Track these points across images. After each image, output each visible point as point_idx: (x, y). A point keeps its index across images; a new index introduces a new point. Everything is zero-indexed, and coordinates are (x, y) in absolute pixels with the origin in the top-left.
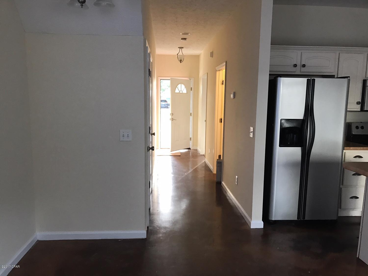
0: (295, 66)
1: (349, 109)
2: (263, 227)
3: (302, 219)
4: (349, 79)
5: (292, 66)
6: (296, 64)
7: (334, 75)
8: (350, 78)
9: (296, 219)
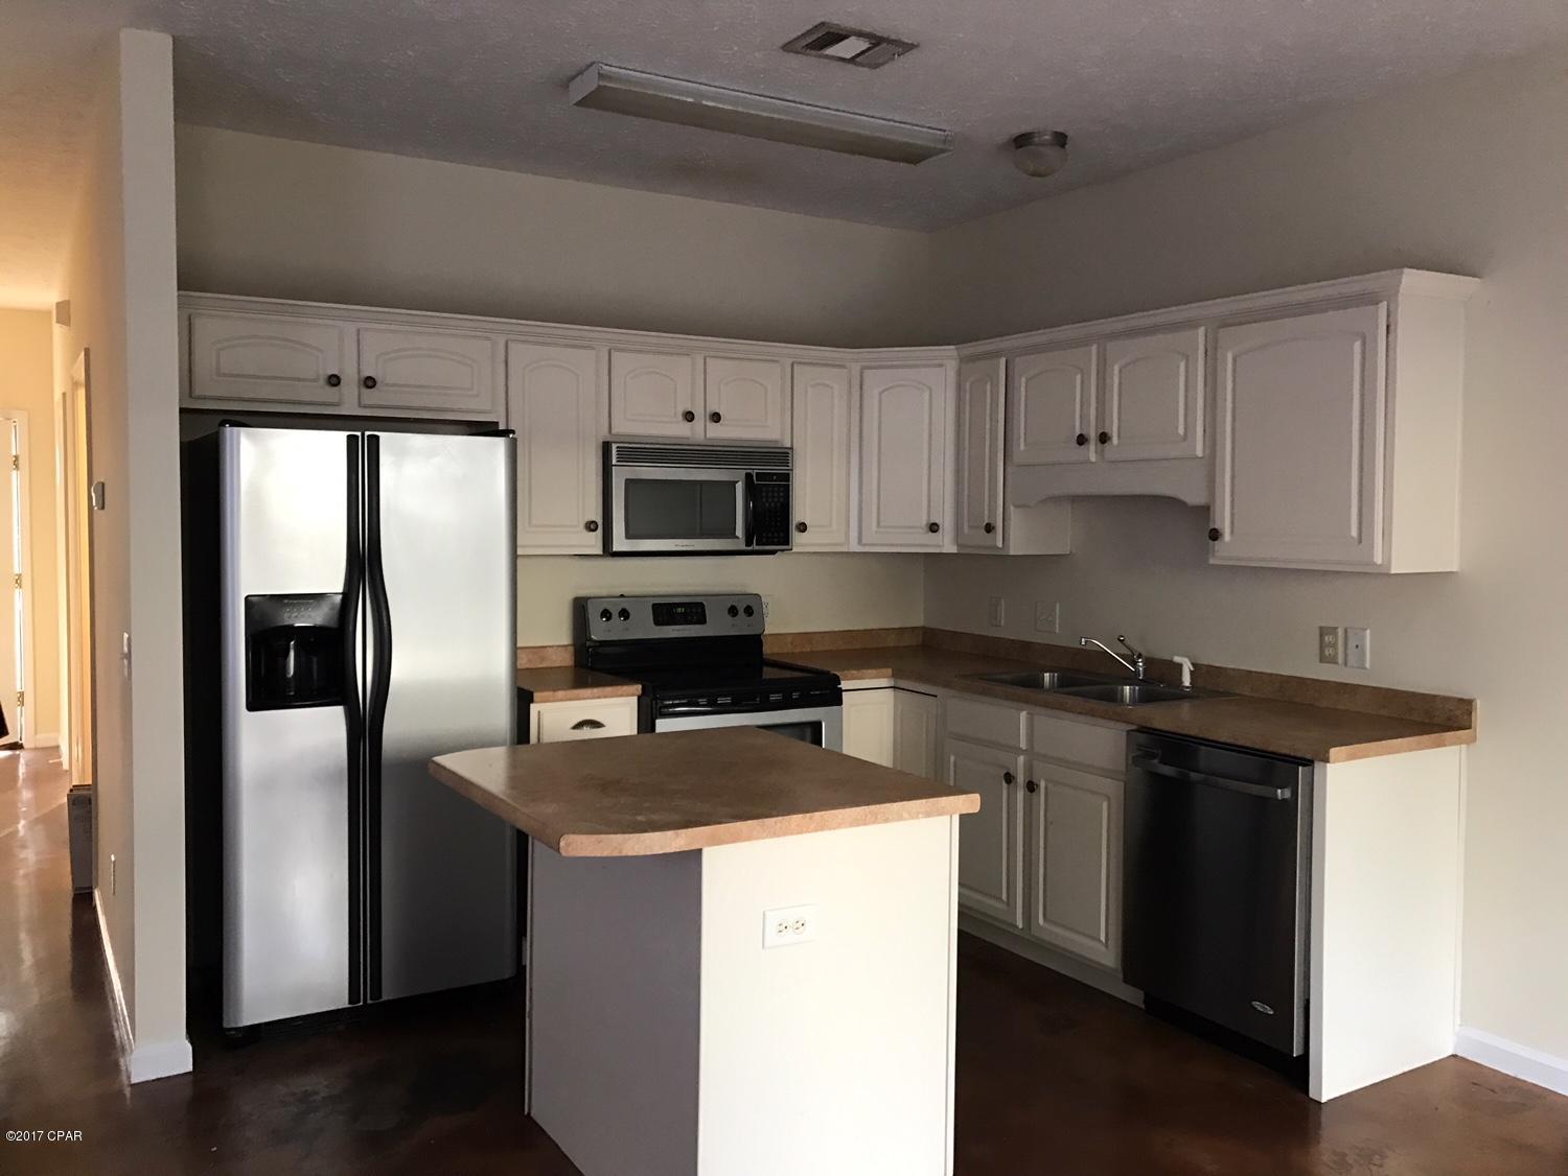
0: (334, 381)
1: (523, 547)
2: (190, 1068)
3: (369, 1002)
4: (515, 440)
5: (322, 382)
6: (336, 373)
7: (497, 423)
8: (515, 436)
9: (347, 1005)
